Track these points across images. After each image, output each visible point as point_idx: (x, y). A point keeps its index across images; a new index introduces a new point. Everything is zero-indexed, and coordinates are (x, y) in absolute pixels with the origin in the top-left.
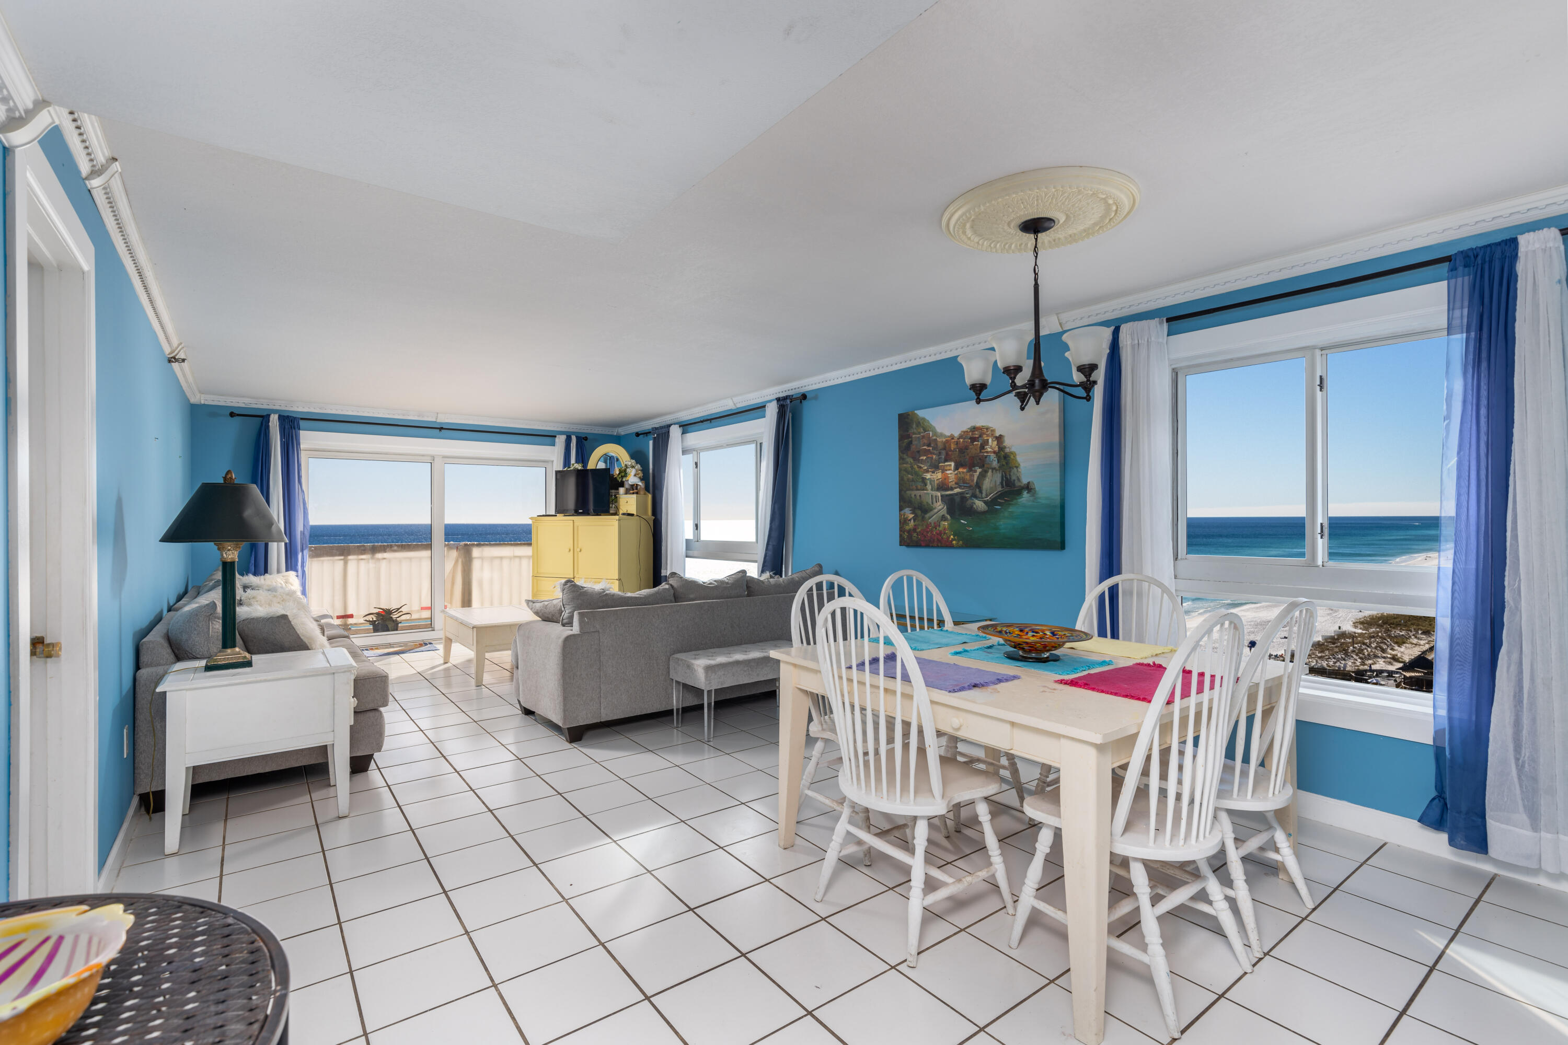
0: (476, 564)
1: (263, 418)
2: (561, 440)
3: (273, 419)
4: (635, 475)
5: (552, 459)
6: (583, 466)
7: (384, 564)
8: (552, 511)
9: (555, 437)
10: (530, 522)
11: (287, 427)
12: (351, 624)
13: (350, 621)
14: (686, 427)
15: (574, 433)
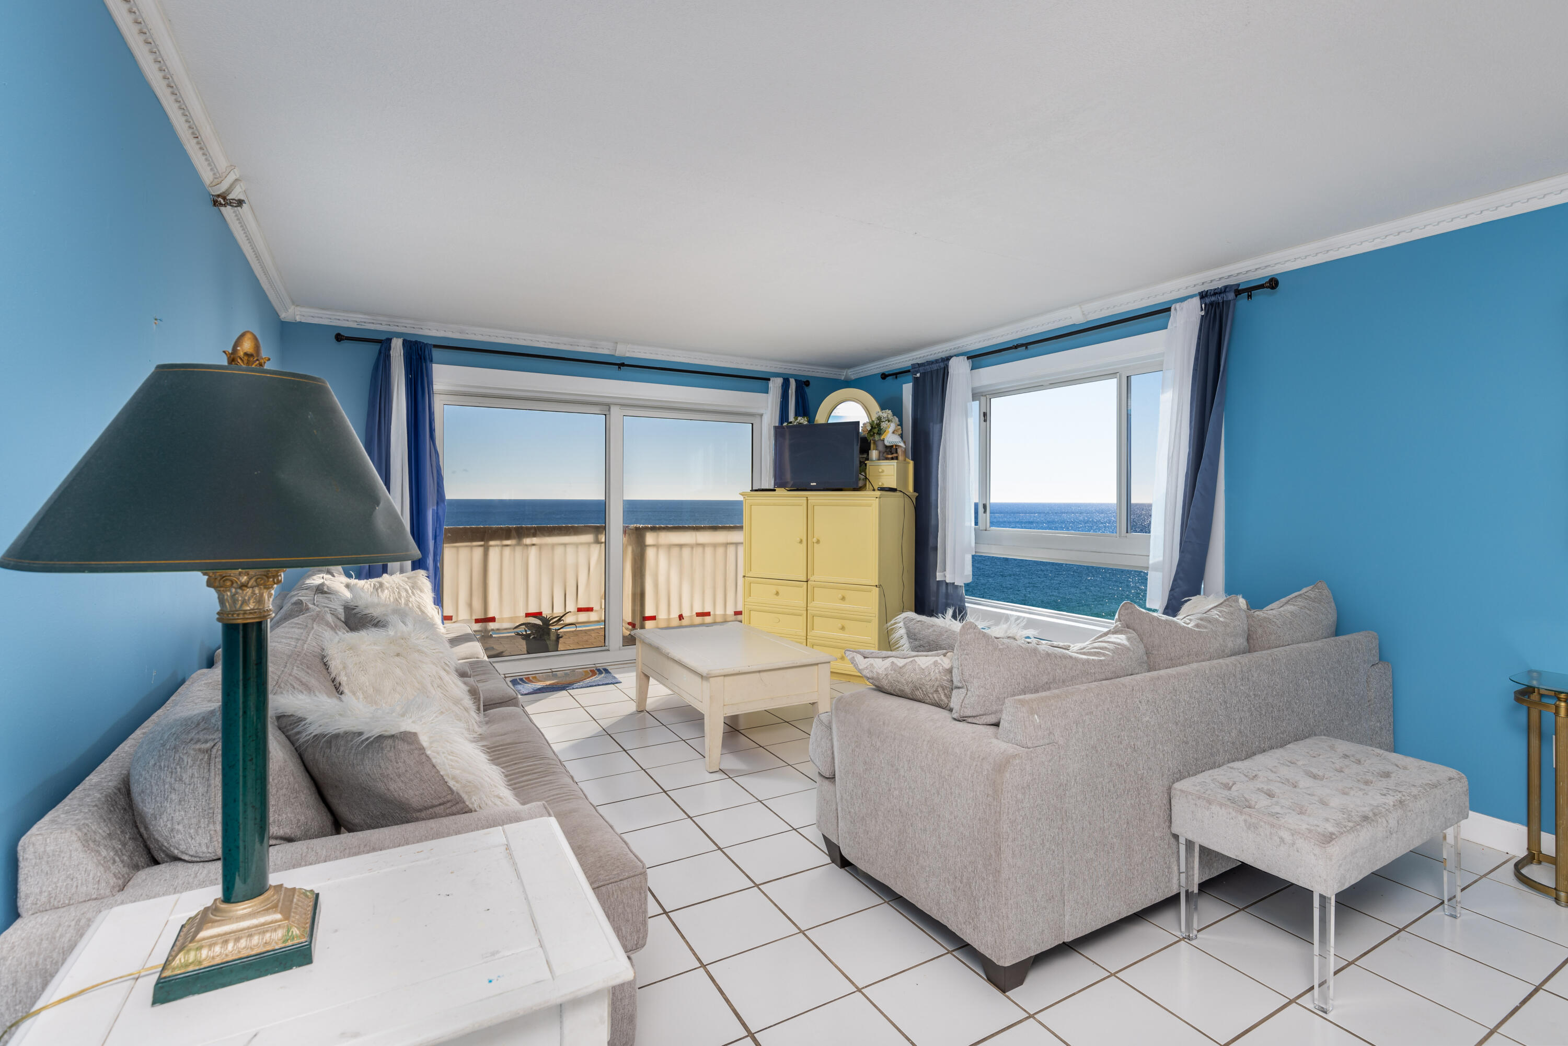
0: (650, 554)
1: (383, 344)
2: (775, 385)
3: (396, 344)
4: (893, 433)
5: (761, 411)
6: (809, 421)
7: (533, 551)
8: (768, 482)
9: (769, 380)
10: (741, 498)
11: (414, 357)
12: (493, 630)
13: (492, 626)
14: (978, 358)
15: (793, 376)
